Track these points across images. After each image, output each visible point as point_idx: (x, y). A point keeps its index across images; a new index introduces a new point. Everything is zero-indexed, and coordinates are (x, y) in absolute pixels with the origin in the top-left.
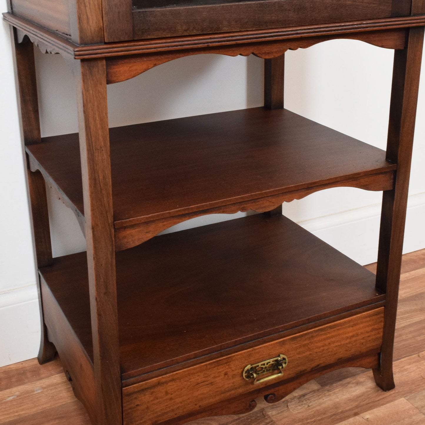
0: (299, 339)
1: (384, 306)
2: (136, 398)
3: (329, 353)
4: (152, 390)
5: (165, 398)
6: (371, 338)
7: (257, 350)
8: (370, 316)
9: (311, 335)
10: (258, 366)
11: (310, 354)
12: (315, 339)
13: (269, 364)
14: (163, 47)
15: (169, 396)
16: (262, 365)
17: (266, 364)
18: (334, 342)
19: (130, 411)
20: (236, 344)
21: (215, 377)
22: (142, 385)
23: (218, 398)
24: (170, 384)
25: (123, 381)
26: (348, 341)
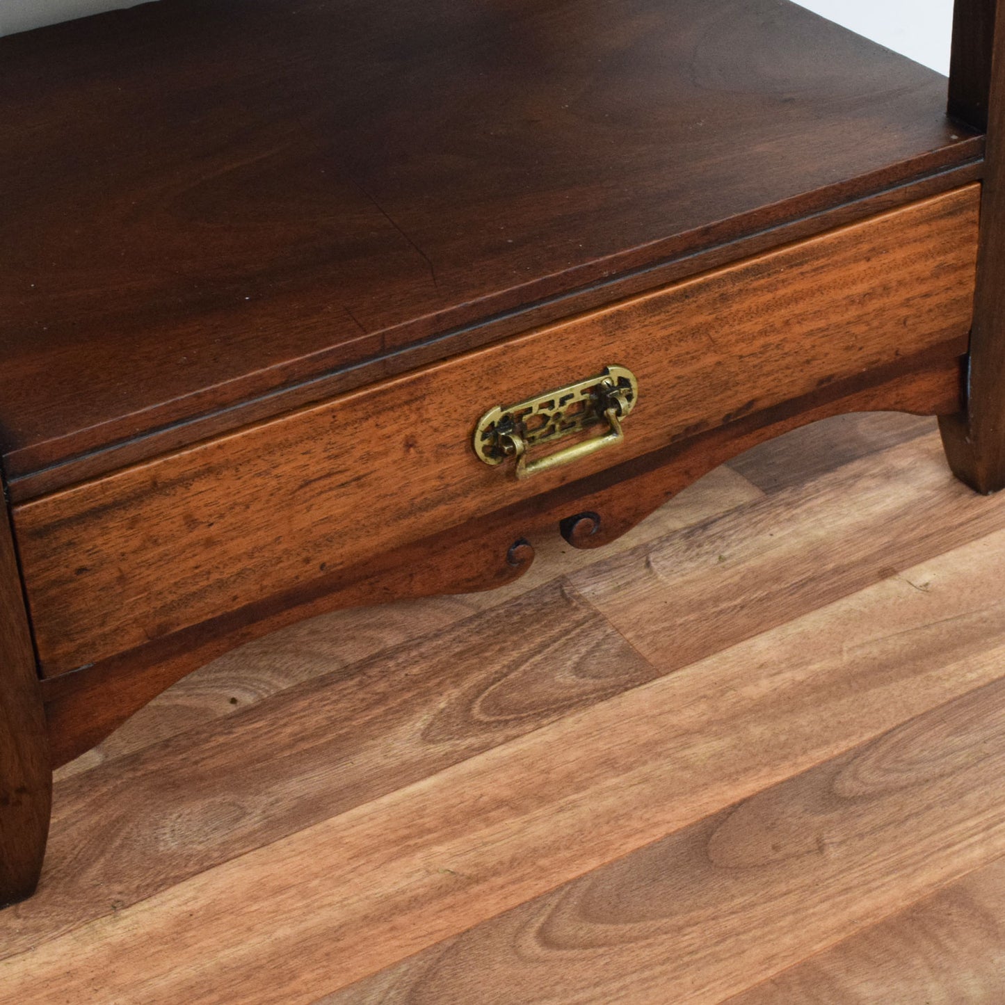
0: (675, 307)
1: (980, 181)
2: (70, 544)
3: (789, 359)
4: (132, 513)
5: (184, 541)
6: (934, 300)
7: (523, 352)
8: (930, 218)
9: (715, 292)
10: (530, 410)
11: (719, 363)
12: (735, 307)
13: (569, 402)
15: (200, 533)
16: (542, 407)
17: (557, 404)
18: (801, 318)
19: (53, 592)
20: (438, 328)
21: (368, 457)
22: (89, 495)
23: (389, 535)
24: (198, 486)
25: (12, 482)
26: (853, 313)
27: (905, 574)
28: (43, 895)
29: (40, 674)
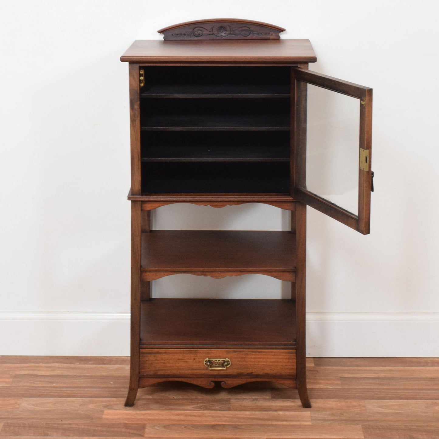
0: (238, 353)
1: (296, 349)
2: (146, 356)
3: (259, 368)
4: (155, 355)
5: (161, 361)
6: (288, 367)
8: (286, 353)
9: (245, 353)
10: (213, 360)
11: (246, 364)
12: (249, 356)
13: (220, 361)
14: (164, 199)
15: (163, 361)
16: (215, 360)
17: (217, 361)
18: (261, 362)
19: (143, 362)
20: (200, 344)
21: (188, 359)
22: (149, 351)
23: (190, 372)
24: (164, 354)
25: (141, 345)
26: (271, 364)
27: (278, 412)
28: (134, 406)
29: (139, 373)
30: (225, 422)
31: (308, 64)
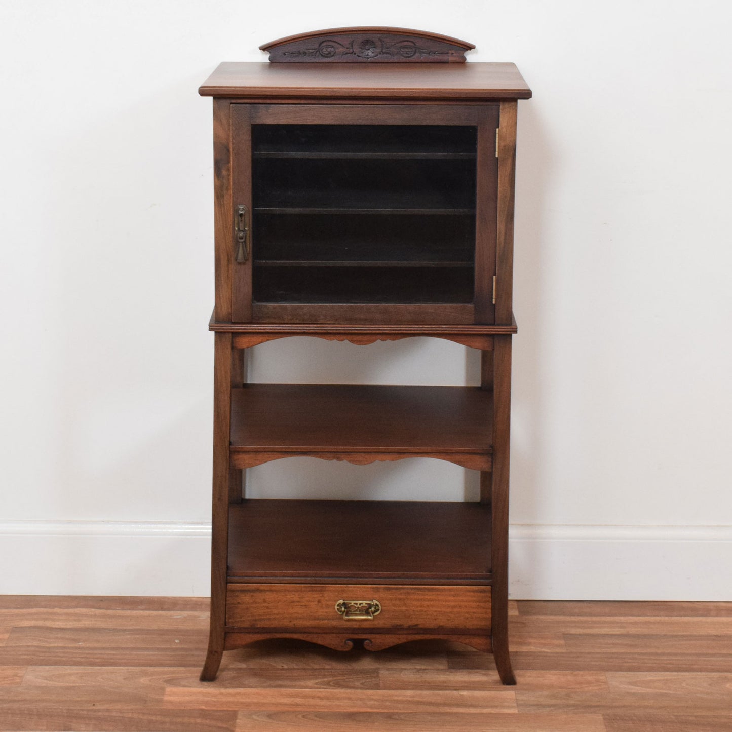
0: (394, 591)
1: (492, 586)
2: (238, 596)
3: (429, 616)
4: (252, 594)
5: (262, 605)
6: (477, 615)
7: (350, 589)
8: (474, 591)
9: (405, 591)
10: (351, 603)
11: (407, 610)
12: (412, 597)
13: (362, 605)
15: (266, 604)
16: (354, 604)
17: (358, 604)
18: (432, 606)
19: (232, 606)
20: (330, 576)
21: (309, 601)
22: (244, 587)
23: (312, 623)
24: (268, 593)
25: (228, 578)
26: (449, 610)
27: (460, 691)
28: (215, 682)
29: (225, 625)
30: (371, 707)
31: (517, 102)
